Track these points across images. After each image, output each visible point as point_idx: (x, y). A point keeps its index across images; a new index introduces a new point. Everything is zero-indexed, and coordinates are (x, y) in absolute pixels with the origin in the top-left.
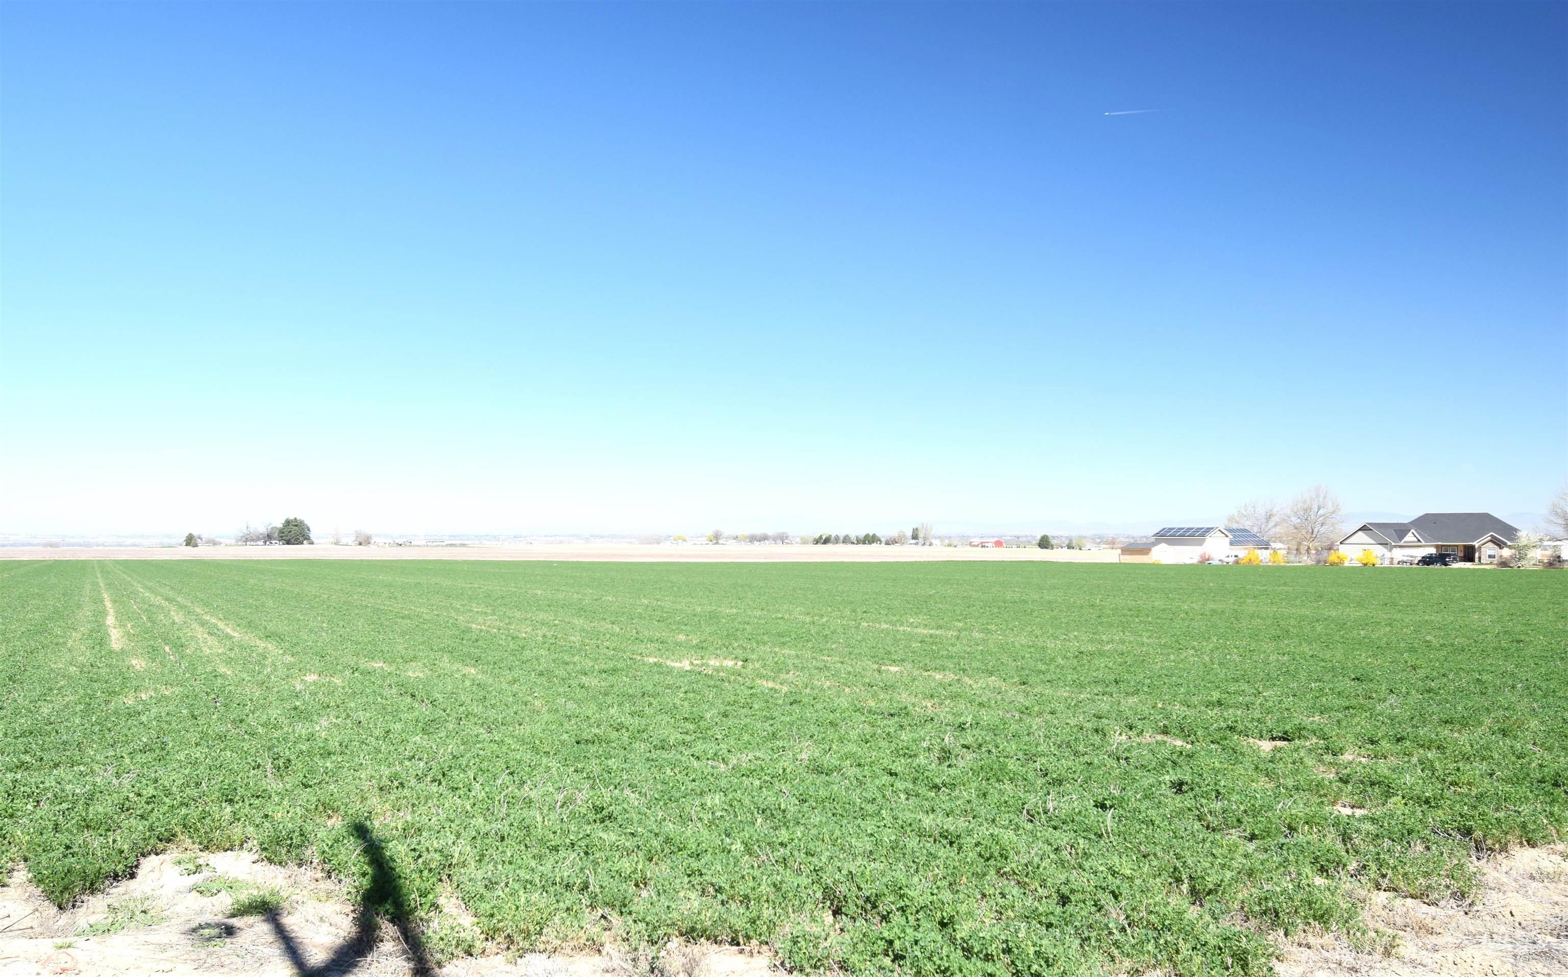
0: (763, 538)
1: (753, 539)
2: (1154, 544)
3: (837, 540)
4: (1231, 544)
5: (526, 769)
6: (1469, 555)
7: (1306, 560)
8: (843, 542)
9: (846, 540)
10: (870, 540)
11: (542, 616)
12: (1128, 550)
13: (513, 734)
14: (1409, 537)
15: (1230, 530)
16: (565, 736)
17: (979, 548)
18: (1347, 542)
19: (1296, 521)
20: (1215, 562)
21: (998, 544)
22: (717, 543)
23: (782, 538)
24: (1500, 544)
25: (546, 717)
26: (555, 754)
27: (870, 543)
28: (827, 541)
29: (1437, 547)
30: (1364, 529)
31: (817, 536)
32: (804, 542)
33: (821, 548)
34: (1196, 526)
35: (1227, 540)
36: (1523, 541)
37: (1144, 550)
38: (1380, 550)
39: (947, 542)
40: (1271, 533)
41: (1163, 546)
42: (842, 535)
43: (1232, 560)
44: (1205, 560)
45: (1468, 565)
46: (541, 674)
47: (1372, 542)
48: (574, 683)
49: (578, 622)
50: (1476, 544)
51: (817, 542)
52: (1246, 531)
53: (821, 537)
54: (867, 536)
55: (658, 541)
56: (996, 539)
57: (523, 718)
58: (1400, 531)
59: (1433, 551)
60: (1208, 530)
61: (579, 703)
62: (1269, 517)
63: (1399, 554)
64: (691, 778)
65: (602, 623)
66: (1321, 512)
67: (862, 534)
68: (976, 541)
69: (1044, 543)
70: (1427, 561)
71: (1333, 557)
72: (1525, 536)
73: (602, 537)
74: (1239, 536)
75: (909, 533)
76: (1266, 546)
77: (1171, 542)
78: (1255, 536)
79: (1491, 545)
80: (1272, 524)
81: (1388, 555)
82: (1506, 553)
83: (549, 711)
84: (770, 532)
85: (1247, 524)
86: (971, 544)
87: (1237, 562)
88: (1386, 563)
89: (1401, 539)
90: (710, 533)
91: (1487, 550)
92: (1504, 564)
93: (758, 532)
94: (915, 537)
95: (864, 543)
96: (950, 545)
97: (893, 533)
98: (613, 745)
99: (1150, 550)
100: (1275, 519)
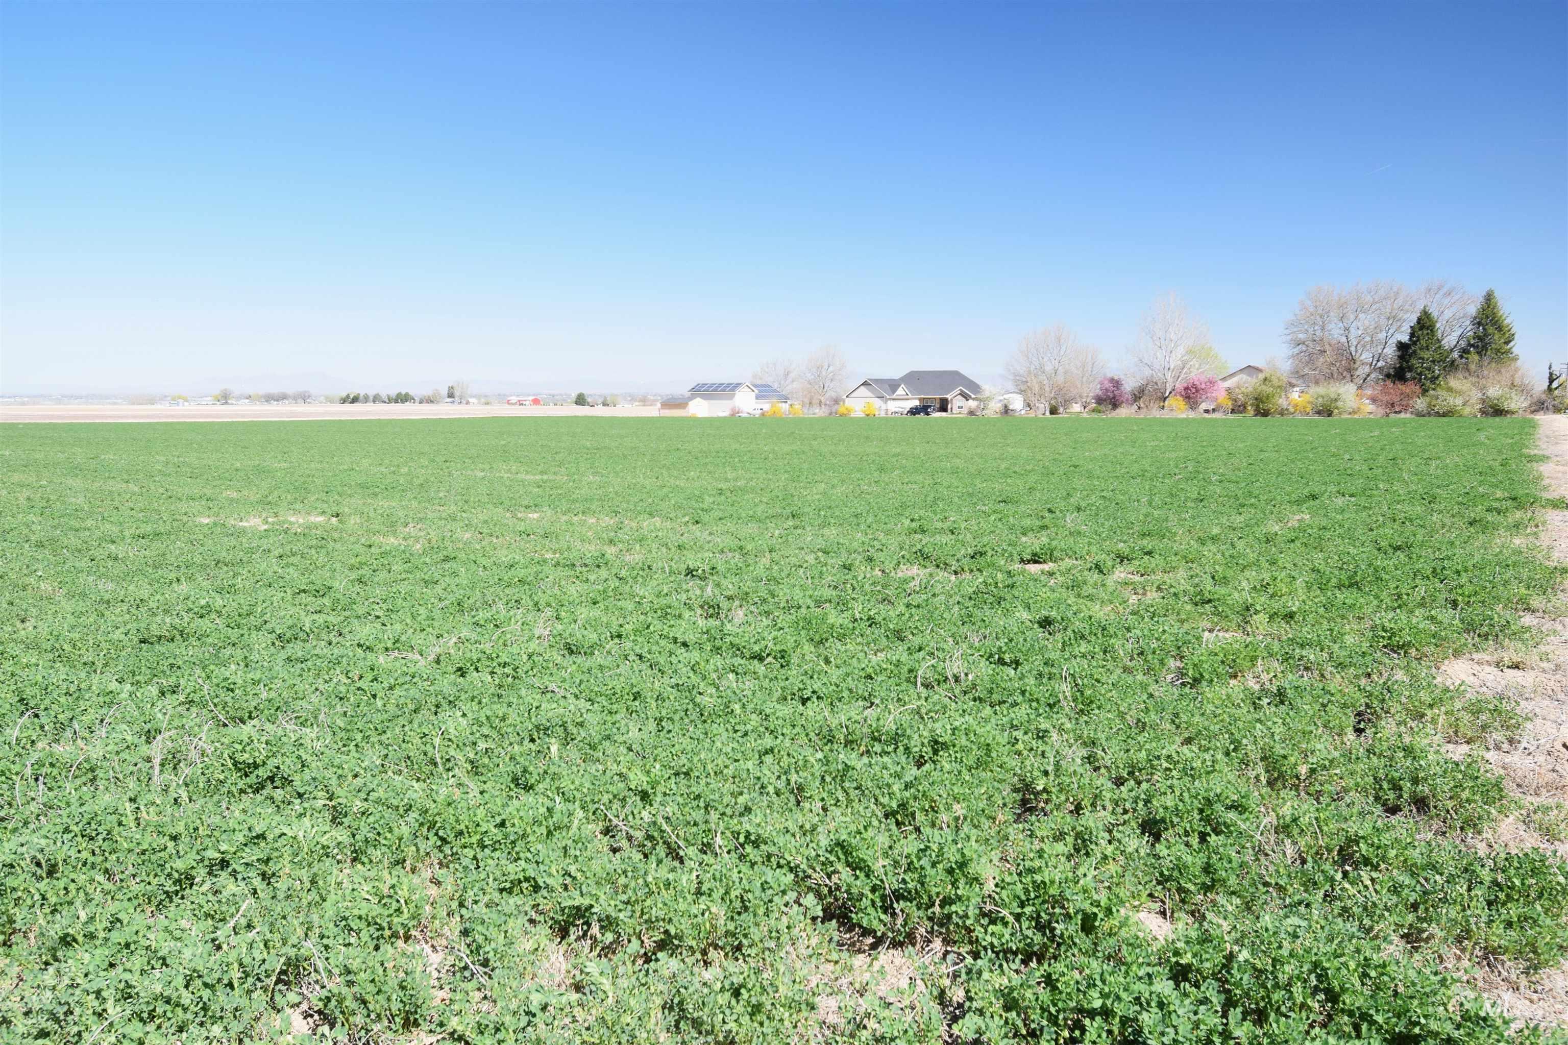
0: (281, 398)
1: (269, 398)
2: (691, 398)
3: (366, 399)
4: (757, 398)
5: (63, 700)
6: (943, 406)
7: (819, 412)
8: (374, 402)
9: (376, 399)
10: (403, 398)
11: (16, 477)
12: (669, 404)
13: (14, 636)
14: (900, 392)
15: (756, 386)
16: (118, 635)
17: (517, 407)
18: (852, 395)
19: (810, 376)
20: (744, 415)
21: (536, 402)
22: (226, 403)
23: (304, 398)
24: (966, 397)
25: (68, 606)
26: (106, 665)
27: (403, 402)
28: (355, 400)
29: (920, 399)
30: (865, 384)
31: (344, 395)
32: (330, 400)
33: (348, 407)
34: (726, 382)
35: (753, 395)
36: (987, 394)
37: (681, 404)
38: (878, 403)
39: (483, 400)
40: (789, 387)
41: (698, 400)
42: (371, 393)
43: (758, 413)
44: (734, 413)
45: (944, 414)
46: (40, 545)
47: (869, 394)
48: (99, 553)
49: (76, 483)
50: (949, 397)
51: (344, 401)
52: (769, 386)
53: (348, 396)
54: (399, 395)
55: (152, 401)
56: (531, 398)
57: (27, 610)
58: (893, 385)
59: (917, 403)
60: (738, 385)
61: (119, 580)
62: (787, 374)
63: (893, 406)
64: (386, 685)
65: (112, 482)
66: (831, 369)
67: (393, 393)
68: (514, 399)
69: (580, 400)
70: (914, 412)
71: (842, 409)
72: (987, 389)
73: (77, 398)
74: (764, 391)
75: (445, 392)
76: (785, 399)
77: (705, 397)
78: (775, 391)
79: (960, 397)
80: (789, 380)
81: (884, 407)
82: (972, 404)
83: (70, 596)
84: (290, 391)
85: (768, 380)
86: (508, 402)
87: (763, 414)
88: (883, 414)
89: (894, 392)
90: (217, 390)
91: (956, 401)
92: (971, 413)
93: (275, 390)
94: (451, 395)
95: (396, 402)
96: (487, 404)
97: (427, 392)
98: (210, 640)
99: (687, 404)
100: (792, 375)
